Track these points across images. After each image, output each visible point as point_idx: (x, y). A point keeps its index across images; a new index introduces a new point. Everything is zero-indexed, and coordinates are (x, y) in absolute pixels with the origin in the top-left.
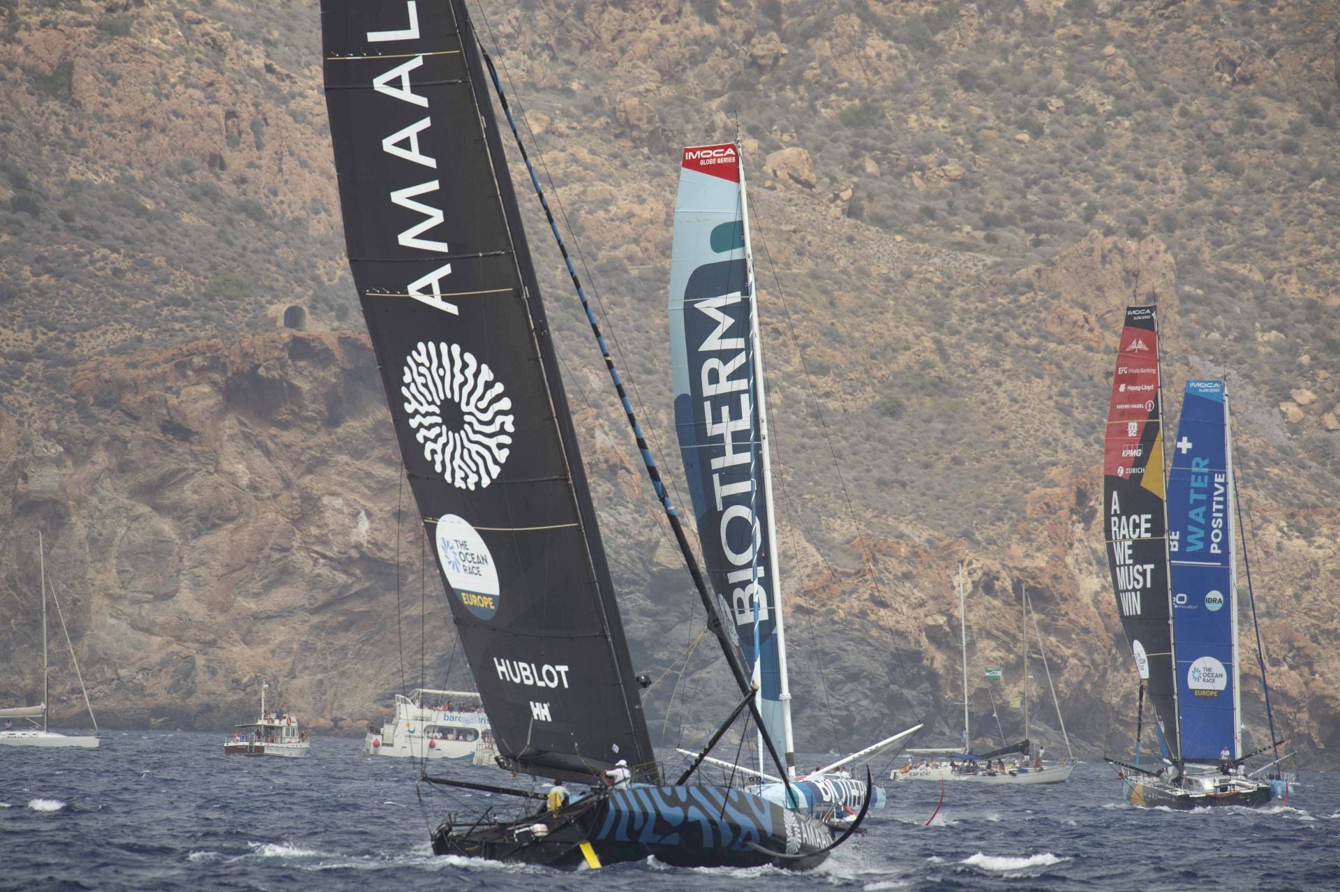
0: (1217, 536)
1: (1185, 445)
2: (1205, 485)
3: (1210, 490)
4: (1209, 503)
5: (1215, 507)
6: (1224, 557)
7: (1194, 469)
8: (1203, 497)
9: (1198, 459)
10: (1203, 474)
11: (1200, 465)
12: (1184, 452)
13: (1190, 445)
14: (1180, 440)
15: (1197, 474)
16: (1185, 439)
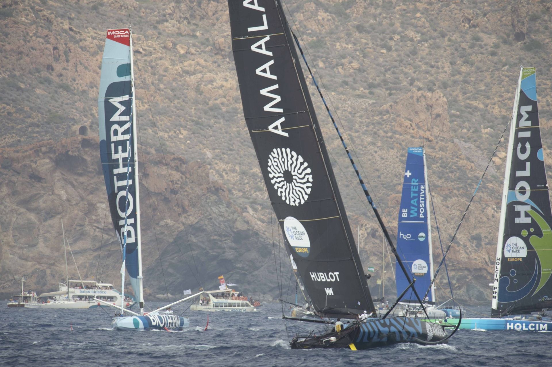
0: (422, 210)
1: (409, 174)
2: (417, 190)
3: (419, 191)
4: (419, 197)
5: (421, 199)
6: (425, 219)
7: (413, 184)
8: (416, 195)
9: (413, 180)
10: (416, 186)
11: (415, 182)
12: (408, 176)
13: (410, 174)
14: (406, 172)
15: (414, 186)
16: (408, 171)
